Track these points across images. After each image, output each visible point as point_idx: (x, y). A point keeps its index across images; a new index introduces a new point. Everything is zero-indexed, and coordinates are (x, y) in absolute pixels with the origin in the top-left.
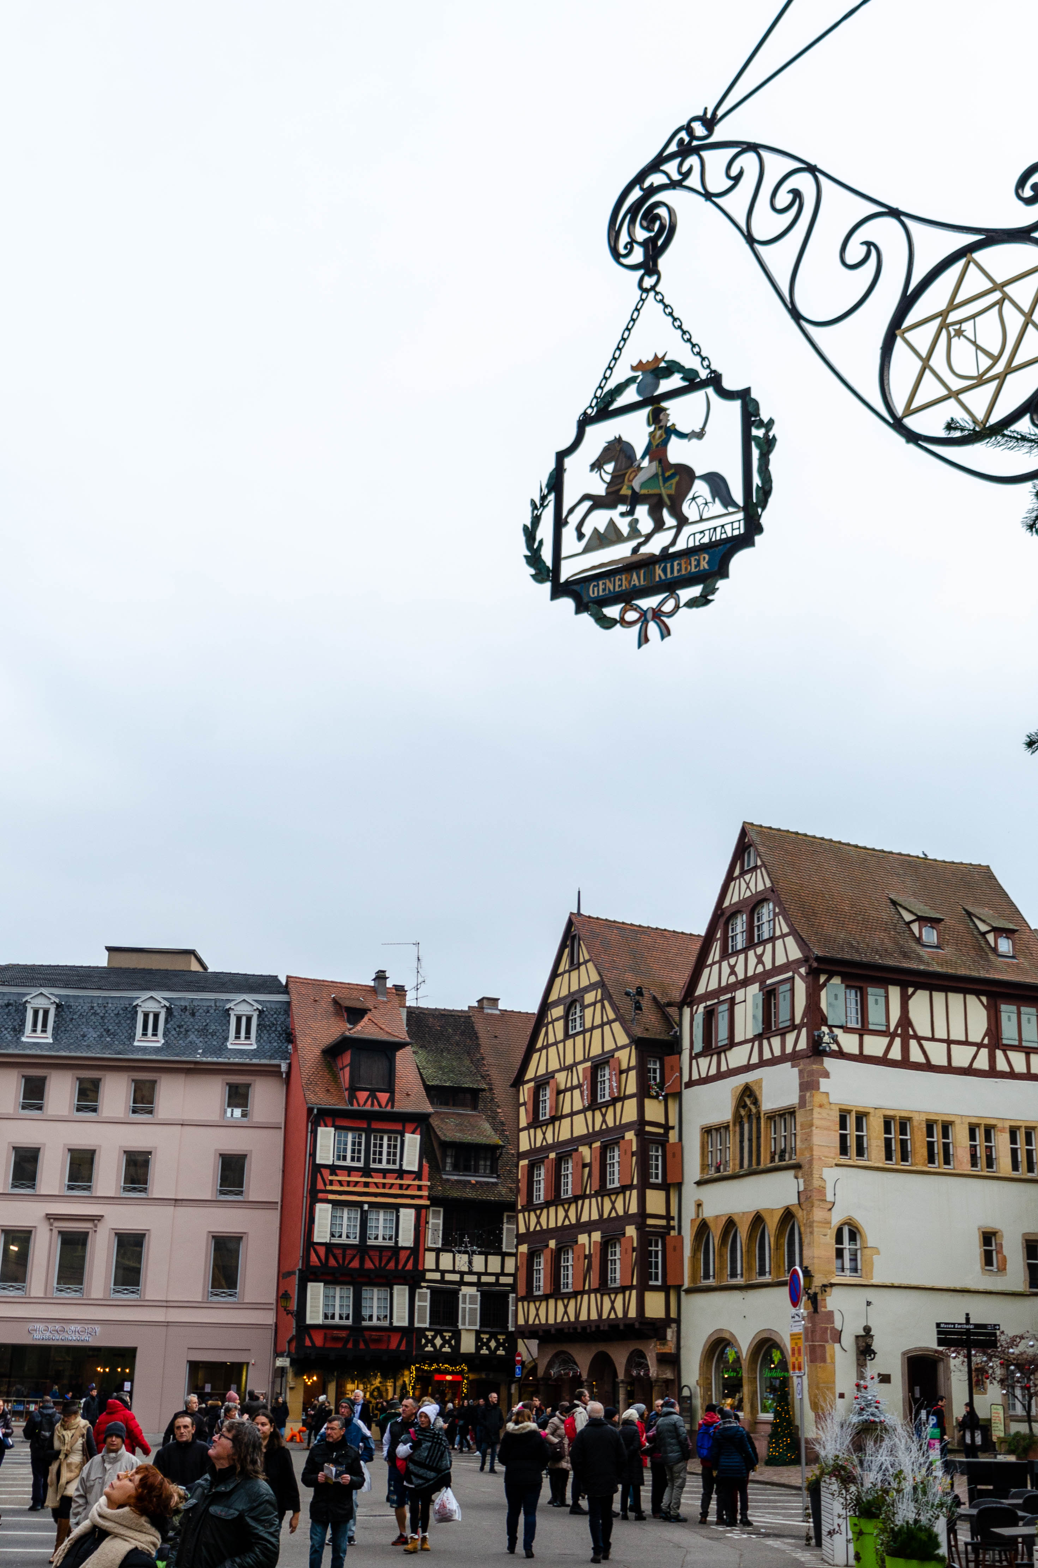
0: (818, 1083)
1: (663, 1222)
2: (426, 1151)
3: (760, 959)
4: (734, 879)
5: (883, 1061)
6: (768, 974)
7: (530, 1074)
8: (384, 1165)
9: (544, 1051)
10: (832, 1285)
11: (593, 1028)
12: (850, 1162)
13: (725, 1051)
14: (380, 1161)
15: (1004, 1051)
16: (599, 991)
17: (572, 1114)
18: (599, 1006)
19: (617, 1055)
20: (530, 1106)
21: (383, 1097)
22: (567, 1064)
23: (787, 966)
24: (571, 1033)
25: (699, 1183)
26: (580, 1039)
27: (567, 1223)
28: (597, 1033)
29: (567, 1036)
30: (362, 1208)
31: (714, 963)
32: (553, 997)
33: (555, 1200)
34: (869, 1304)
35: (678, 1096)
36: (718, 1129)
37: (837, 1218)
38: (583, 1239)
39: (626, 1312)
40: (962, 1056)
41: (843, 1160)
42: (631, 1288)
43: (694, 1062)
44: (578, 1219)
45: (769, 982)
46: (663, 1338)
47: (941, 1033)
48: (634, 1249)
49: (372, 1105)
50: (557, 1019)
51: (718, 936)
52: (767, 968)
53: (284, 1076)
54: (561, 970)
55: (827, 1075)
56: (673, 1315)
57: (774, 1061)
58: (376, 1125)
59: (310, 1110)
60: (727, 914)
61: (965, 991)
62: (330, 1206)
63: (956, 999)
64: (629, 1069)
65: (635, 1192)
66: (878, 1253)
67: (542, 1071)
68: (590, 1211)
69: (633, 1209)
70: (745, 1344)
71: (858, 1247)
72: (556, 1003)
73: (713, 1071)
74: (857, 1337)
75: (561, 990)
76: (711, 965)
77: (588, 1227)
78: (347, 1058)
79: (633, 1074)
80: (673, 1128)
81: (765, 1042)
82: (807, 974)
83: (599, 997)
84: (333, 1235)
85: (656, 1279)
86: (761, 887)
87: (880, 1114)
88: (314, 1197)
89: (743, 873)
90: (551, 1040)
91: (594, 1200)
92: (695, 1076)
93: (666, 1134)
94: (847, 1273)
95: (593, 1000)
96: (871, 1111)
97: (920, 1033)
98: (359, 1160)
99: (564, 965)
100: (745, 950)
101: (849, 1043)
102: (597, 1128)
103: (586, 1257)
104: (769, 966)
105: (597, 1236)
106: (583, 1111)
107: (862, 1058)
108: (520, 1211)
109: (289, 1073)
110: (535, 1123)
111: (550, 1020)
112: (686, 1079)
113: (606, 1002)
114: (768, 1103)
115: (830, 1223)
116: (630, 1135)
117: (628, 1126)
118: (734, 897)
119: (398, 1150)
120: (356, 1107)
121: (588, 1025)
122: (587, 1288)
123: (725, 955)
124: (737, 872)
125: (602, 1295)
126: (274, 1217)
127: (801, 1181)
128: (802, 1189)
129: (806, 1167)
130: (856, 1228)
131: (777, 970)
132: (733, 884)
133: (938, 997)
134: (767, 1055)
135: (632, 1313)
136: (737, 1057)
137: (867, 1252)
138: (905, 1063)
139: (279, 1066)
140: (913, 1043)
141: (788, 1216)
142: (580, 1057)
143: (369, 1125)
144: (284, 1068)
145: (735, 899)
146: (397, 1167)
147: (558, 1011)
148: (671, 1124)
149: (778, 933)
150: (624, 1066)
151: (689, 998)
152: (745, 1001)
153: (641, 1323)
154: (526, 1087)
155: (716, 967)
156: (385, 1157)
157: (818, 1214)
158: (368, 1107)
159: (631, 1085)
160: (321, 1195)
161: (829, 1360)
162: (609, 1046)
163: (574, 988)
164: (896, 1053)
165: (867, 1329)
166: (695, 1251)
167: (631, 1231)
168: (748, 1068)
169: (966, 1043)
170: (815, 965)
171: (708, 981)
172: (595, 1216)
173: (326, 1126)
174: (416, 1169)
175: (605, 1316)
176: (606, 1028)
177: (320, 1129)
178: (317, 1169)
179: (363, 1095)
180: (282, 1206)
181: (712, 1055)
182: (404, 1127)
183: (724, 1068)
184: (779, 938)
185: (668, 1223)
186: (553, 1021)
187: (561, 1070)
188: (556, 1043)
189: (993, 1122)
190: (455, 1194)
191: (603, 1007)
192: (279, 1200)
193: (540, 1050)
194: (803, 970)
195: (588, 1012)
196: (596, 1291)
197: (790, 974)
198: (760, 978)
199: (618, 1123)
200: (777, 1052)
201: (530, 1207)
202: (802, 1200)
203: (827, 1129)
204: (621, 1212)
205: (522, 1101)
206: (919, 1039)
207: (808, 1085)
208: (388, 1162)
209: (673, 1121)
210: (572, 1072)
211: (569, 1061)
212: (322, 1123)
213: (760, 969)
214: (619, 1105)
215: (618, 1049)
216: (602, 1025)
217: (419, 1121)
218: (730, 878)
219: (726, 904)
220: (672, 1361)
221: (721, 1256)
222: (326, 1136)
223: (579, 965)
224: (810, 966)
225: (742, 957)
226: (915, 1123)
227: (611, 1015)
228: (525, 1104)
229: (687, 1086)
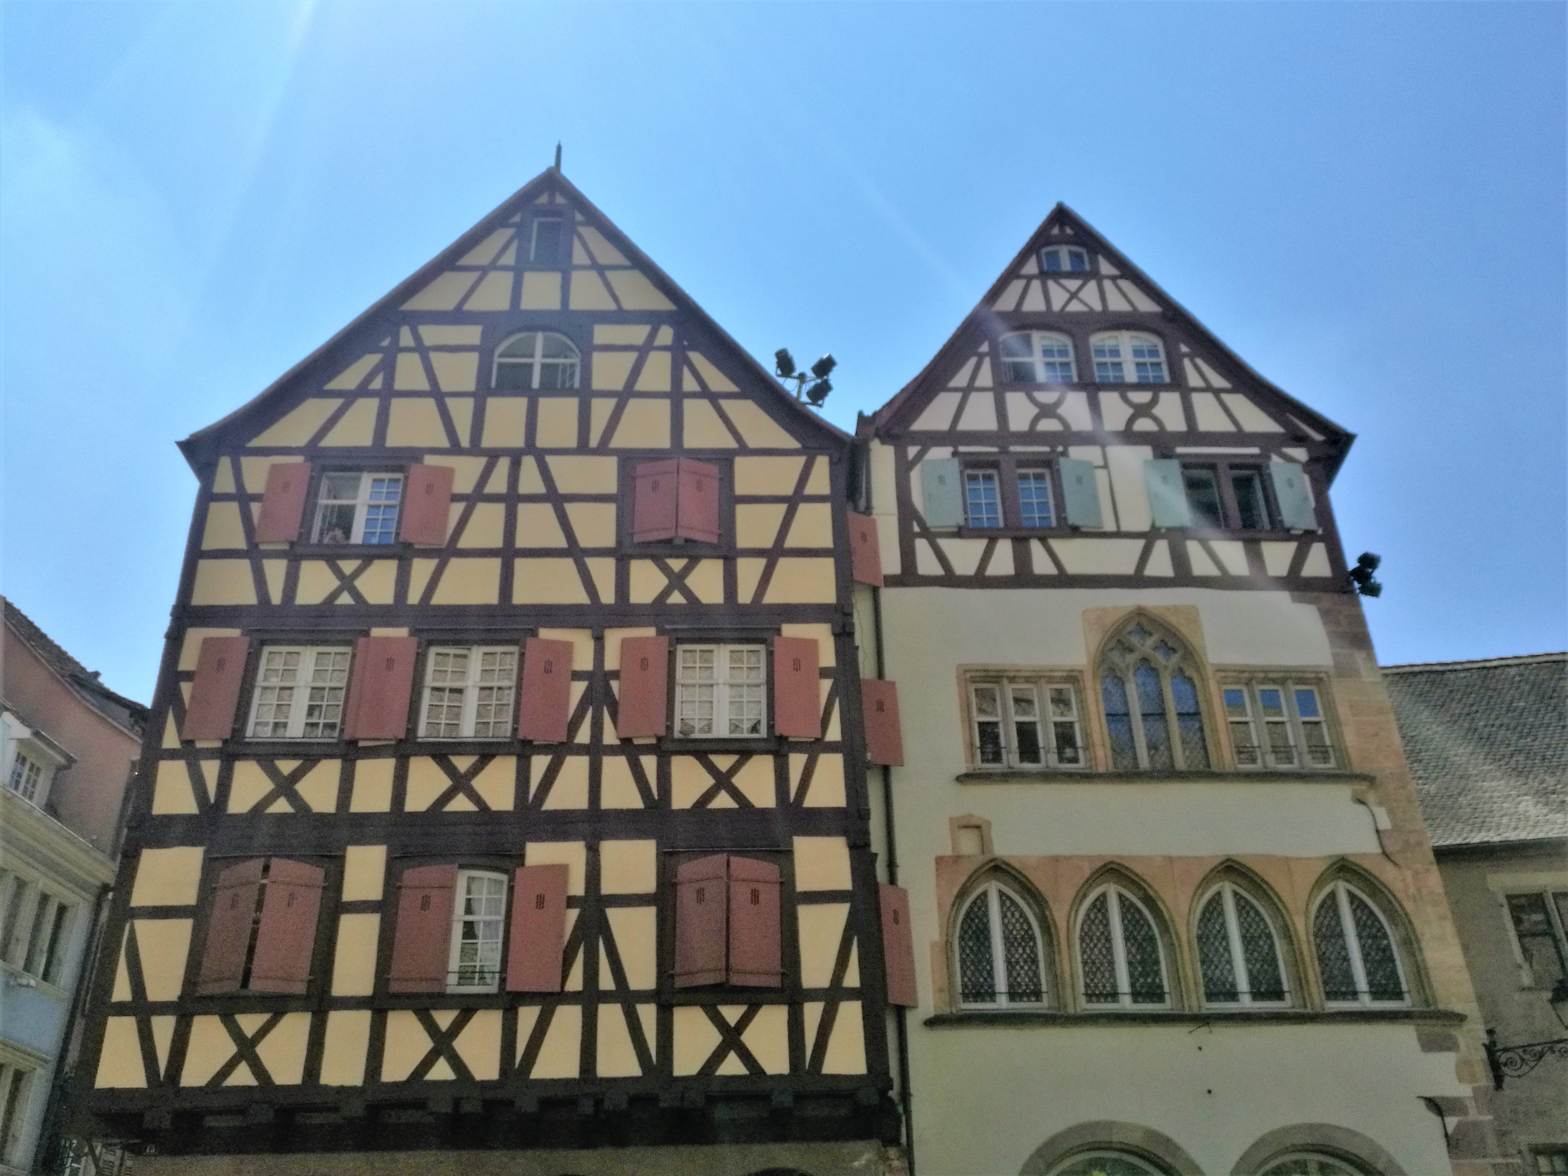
3: (1142, 410)
6: (1178, 438)
7: (285, 435)
9: (368, 404)
11: (630, 393)
13: (1048, 538)
16: (666, 329)
17: (509, 553)
18: (659, 356)
19: (741, 461)
20: (275, 510)
22: (487, 444)
23: (1240, 437)
25: (965, 778)
26: (558, 406)
27: (457, 803)
28: (650, 408)
29: (497, 388)
31: (974, 389)
32: (437, 304)
33: (405, 747)
36: (1027, 679)
38: (552, 853)
43: (922, 542)
44: (529, 800)
45: (1180, 451)
50: (442, 349)
51: (985, 349)
52: (1170, 429)
54: (475, 261)
56: (896, 1077)
57: (1228, 583)
64: (801, 499)
65: (827, 760)
67: (350, 438)
68: (597, 784)
70: (1216, 1161)
72: (444, 319)
73: (1001, 567)
75: (471, 294)
76: (969, 390)
77: (587, 826)
81: (1192, 545)
82: (1311, 460)
83: (665, 339)
86: (1120, 306)
89: (1049, 275)
90: (411, 383)
91: (617, 761)
92: (929, 567)
95: (637, 341)
99: (492, 255)
102: (642, 599)
103: (573, 898)
106: (572, 553)
110: (304, 549)
111: (410, 343)
116: (812, 632)
117: (801, 613)
118: (1030, 300)
121: (609, 384)
124: (1033, 269)
125: (667, 1009)
127: (1379, 810)
128: (1383, 824)
129: (1388, 785)
132: (1019, 283)
134: (1204, 568)
135: (845, 1060)
141: (1346, 871)
142: (559, 438)
145: (1034, 305)
149: (1191, 382)
152: (1106, 466)
154: (254, 462)
155: (983, 396)
163: (541, 301)
168: (1139, 581)
171: (963, 413)
172: (623, 801)
175: (685, 1068)
176: (698, 406)
181: (993, 540)
184: (1199, 390)
186: (428, 351)
187: (455, 449)
188: (433, 395)
191: (679, 363)
193: (350, 398)
194: (1297, 453)
199: (744, 599)
200: (1237, 569)
201: (236, 747)
204: (764, 798)
210: (517, 464)
211: (503, 439)
213: (1145, 425)
214: (748, 565)
215: (744, 450)
216: (678, 394)
218: (1014, 273)
219: (1007, 306)
221: (1070, 946)
223: (571, 266)
224: (1317, 449)
225: (1075, 397)
227: (718, 381)
228: (243, 498)
229: (893, 581)
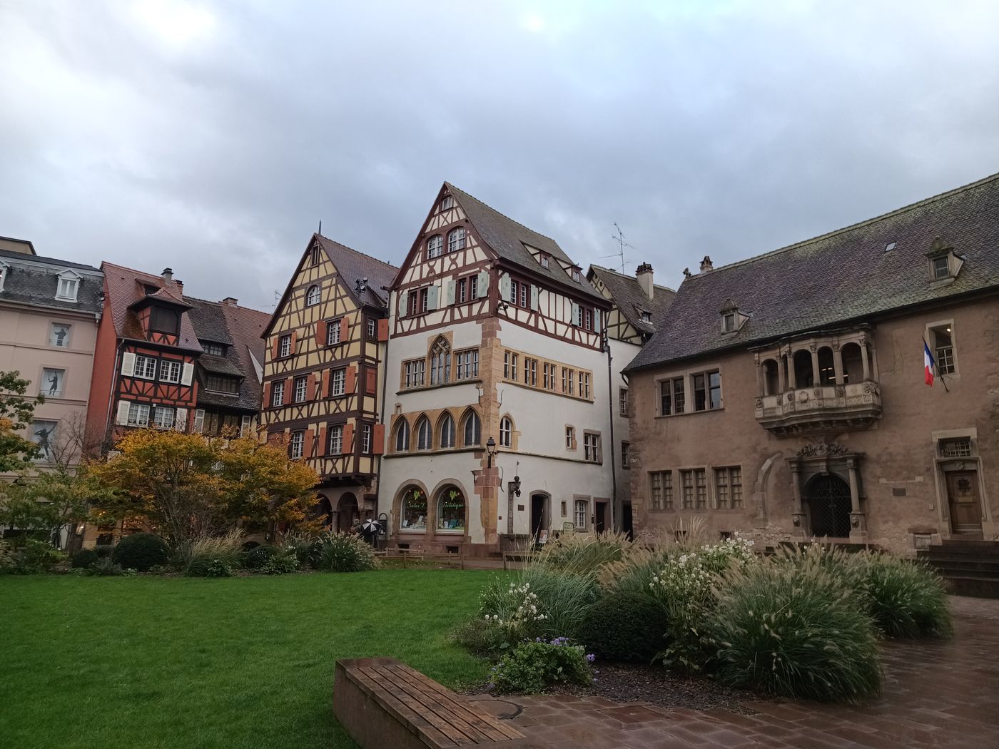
0: (496, 333)
1: (372, 417)
2: (196, 376)
3: (453, 261)
4: (435, 216)
5: (525, 326)
6: (460, 270)
7: (276, 330)
8: (168, 380)
9: (288, 317)
10: (499, 452)
11: (328, 301)
12: (509, 381)
13: (423, 316)
14: (166, 378)
15: (578, 330)
16: (334, 279)
17: (308, 353)
18: (333, 288)
19: (346, 316)
20: (275, 350)
21: (172, 338)
22: (305, 323)
23: (475, 265)
24: (309, 305)
25: (399, 394)
26: (316, 309)
27: (300, 417)
28: (331, 305)
29: (306, 307)
30: (151, 405)
31: (416, 265)
32: (297, 284)
33: (292, 405)
34: (518, 463)
35: (385, 343)
36: (415, 362)
37: (502, 413)
38: (312, 427)
39: (344, 469)
40: (561, 330)
41: (506, 380)
42: (349, 455)
43: (399, 323)
44: (309, 415)
45: (460, 275)
46: (368, 486)
47: (552, 316)
48: (353, 432)
49: (164, 342)
50: (299, 297)
51: (421, 249)
52: (459, 266)
53: (97, 321)
54: (303, 268)
55: (500, 329)
56: (375, 471)
57: (462, 320)
58: (164, 355)
59: (119, 341)
60: (429, 236)
61: (564, 295)
62: (129, 403)
63: (560, 298)
64: (356, 324)
65: (356, 398)
66: (520, 435)
67: (285, 327)
68: (319, 410)
69: (354, 407)
70: (430, 488)
71: (510, 430)
72: (299, 288)
73: (414, 327)
74: (509, 483)
75: (304, 279)
76: (414, 267)
77: (318, 420)
78: (148, 312)
79: (358, 329)
80: (380, 362)
81: (456, 310)
82: (491, 268)
83: (334, 282)
84: (129, 422)
85: (366, 450)
86: (455, 219)
87: (524, 355)
88: (118, 398)
89: (441, 212)
90: (294, 309)
91: (322, 404)
92: (399, 331)
93: (376, 365)
94: (504, 444)
95: (329, 284)
96: (520, 353)
97: (544, 314)
98: (152, 376)
99: (308, 263)
100: (442, 257)
101: (511, 312)
102: (327, 360)
103: (314, 437)
104: (460, 264)
105: (323, 425)
106: (317, 350)
107: (516, 322)
108: (263, 412)
109: (101, 321)
110: (278, 359)
111: (293, 297)
112: (392, 332)
113: (339, 286)
114: (456, 345)
115: (498, 415)
116: (355, 364)
117: (353, 359)
118: (434, 225)
119: (177, 373)
120: (152, 342)
121: (324, 299)
122: (313, 456)
123: (425, 261)
124: (437, 212)
125: (326, 460)
126: (83, 410)
127: (481, 390)
128: (482, 394)
129: (486, 382)
130: (510, 420)
131: (466, 267)
132: (433, 219)
133: (552, 295)
134: (457, 316)
135: (350, 470)
136: (432, 319)
137: (515, 434)
138: (535, 329)
139: (95, 315)
140: (540, 318)
141: (470, 411)
142: (316, 318)
143: (160, 354)
144: (98, 316)
145: (435, 227)
146: (177, 382)
147: (302, 292)
148: (379, 359)
149: (469, 245)
150: (352, 322)
151: (397, 286)
152: (441, 286)
153: (356, 476)
154: (272, 338)
155: (418, 268)
156: (169, 376)
157: (493, 409)
158: (161, 343)
159: (357, 333)
160: (122, 396)
161: (495, 497)
162: (340, 310)
163: (314, 277)
164: (532, 323)
165: (517, 478)
166: (393, 433)
167: (352, 421)
168: (442, 325)
169: (563, 323)
170: (498, 263)
171: (413, 275)
172: (323, 412)
173: (130, 352)
174: (190, 385)
175: (327, 472)
176: (339, 301)
177: (125, 353)
178: (121, 378)
179: (157, 336)
180: (89, 404)
181: (413, 319)
182: (184, 359)
183: (422, 325)
184: (469, 248)
185: (375, 417)
186: (296, 299)
187: (300, 327)
188: (298, 311)
189: (572, 368)
190: (213, 402)
191: (337, 288)
192: (88, 400)
193: (285, 316)
194: (488, 267)
195: (325, 292)
196: (321, 457)
197: (478, 269)
198: (454, 273)
199: (344, 357)
200: (465, 315)
201: (270, 409)
202: (482, 401)
203: (499, 360)
204: (344, 410)
205: (268, 346)
206: (543, 317)
207: (489, 334)
208: (171, 379)
209: (381, 357)
210: (309, 328)
211: (307, 321)
212: (127, 350)
213: (454, 267)
214: (346, 347)
215: (347, 313)
216: (336, 299)
217: (193, 355)
218: (431, 215)
219: (428, 230)
220: (373, 499)
221: (414, 436)
222: (130, 359)
223: (319, 264)
224: (494, 264)
225: (439, 261)
226: (539, 363)
227: (343, 293)
228: (271, 348)
229: (392, 337)
